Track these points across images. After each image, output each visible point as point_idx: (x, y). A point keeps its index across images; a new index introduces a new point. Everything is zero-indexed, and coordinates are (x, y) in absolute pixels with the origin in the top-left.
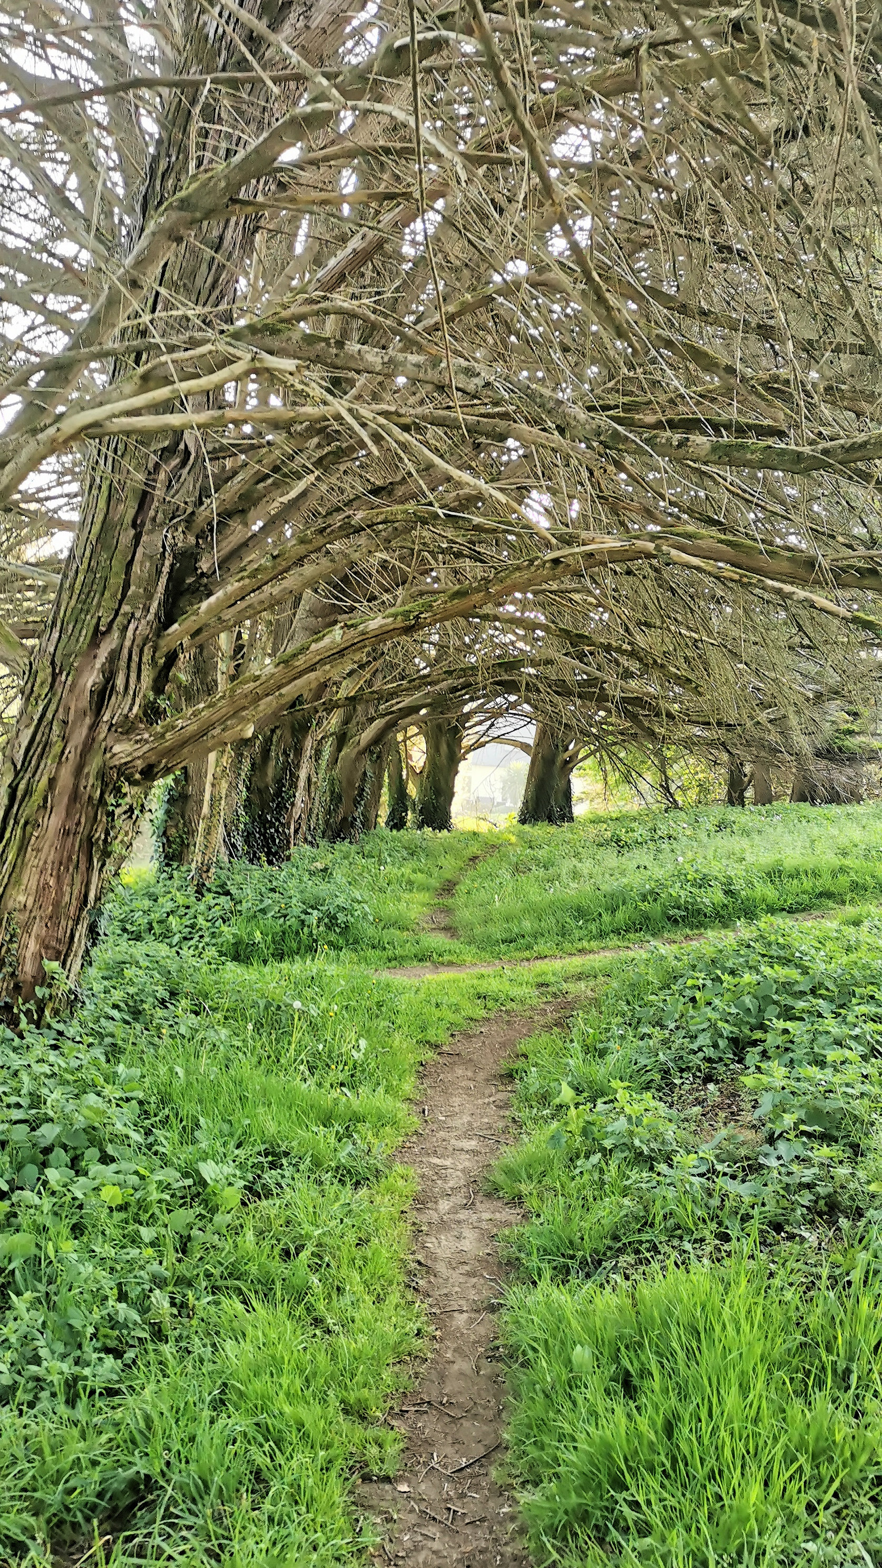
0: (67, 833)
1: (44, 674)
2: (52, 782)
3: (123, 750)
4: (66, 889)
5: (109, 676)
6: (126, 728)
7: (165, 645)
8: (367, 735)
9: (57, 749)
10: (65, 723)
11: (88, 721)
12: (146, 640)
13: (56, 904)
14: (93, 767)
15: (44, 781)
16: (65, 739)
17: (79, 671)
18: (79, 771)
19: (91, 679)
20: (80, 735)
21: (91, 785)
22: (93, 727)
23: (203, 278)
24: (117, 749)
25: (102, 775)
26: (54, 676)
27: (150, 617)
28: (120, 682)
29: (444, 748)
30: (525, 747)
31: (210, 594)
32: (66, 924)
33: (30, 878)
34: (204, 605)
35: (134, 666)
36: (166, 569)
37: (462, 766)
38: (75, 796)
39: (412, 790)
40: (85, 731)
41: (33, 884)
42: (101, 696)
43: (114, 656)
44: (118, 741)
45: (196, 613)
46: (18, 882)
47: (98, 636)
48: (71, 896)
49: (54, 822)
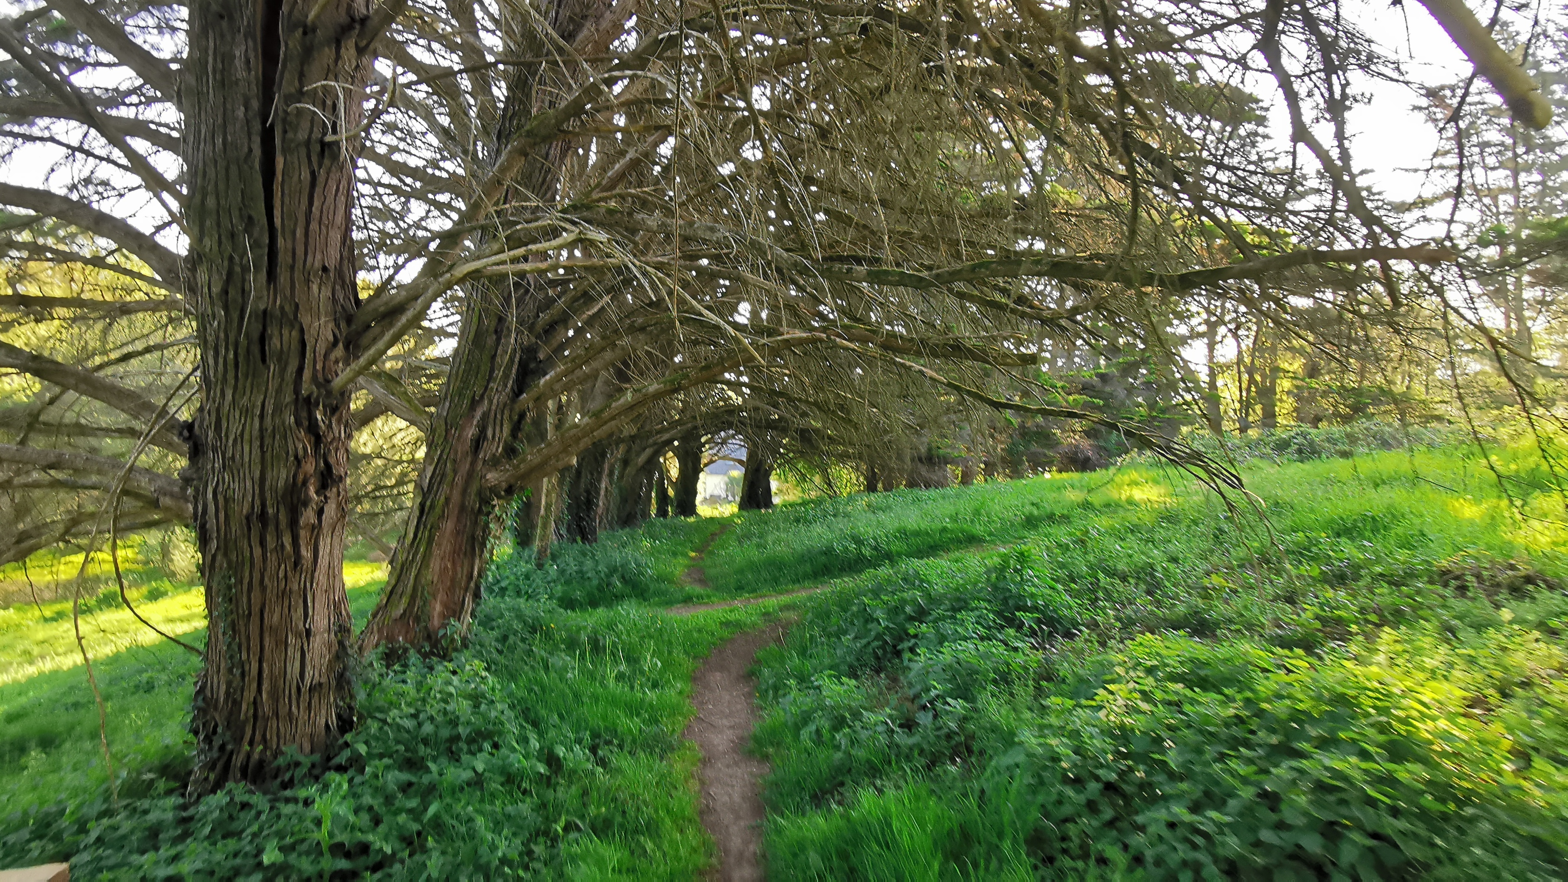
0: (458, 532)
1: (441, 431)
2: (447, 500)
3: (492, 477)
4: (459, 569)
5: (483, 430)
6: (494, 463)
7: (517, 408)
8: (642, 459)
9: (449, 478)
10: (455, 461)
11: (469, 459)
12: (505, 405)
13: (453, 580)
14: (474, 489)
15: (442, 499)
16: (455, 472)
17: (463, 429)
18: (464, 492)
19: (471, 432)
20: (465, 467)
21: (473, 501)
22: (473, 463)
23: (537, 178)
24: (489, 476)
25: (479, 493)
26: (447, 431)
27: (508, 390)
28: (490, 433)
29: (690, 465)
30: (740, 462)
31: (545, 374)
32: (459, 593)
33: (435, 565)
34: (542, 381)
35: (498, 422)
36: (517, 360)
37: (702, 476)
38: (462, 508)
39: (671, 492)
40: (467, 466)
41: (437, 568)
42: (477, 443)
43: (485, 416)
44: (489, 471)
45: (537, 386)
46: (428, 566)
47: (474, 404)
48: (461, 574)
49: (449, 526)
